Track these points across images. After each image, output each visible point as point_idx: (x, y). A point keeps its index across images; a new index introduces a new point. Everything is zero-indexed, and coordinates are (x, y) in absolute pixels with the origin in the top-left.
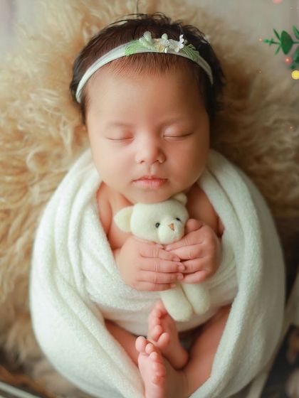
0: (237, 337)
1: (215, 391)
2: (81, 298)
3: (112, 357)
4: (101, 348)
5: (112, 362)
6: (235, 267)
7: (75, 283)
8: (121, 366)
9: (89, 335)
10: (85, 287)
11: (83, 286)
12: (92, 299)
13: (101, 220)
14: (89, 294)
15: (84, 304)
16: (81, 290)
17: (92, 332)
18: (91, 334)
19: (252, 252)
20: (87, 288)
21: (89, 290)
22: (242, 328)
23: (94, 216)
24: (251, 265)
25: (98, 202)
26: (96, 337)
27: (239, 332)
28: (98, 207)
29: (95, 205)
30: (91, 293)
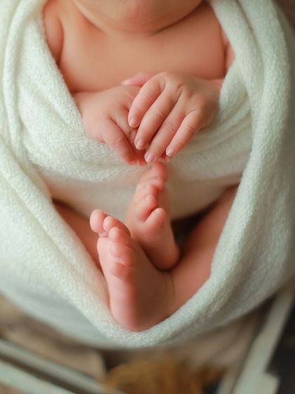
0: (248, 220)
1: (214, 303)
2: (15, 158)
3: (61, 247)
4: (45, 233)
5: (59, 254)
6: (249, 115)
7: (9, 134)
8: (74, 261)
9: (27, 212)
10: (21, 141)
11: (19, 138)
12: (33, 159)
13: (47, 41)
14: (26, 152)
15: (18, 166)
16: (15, 145)
17: (32, 209)
18: (29, 212)
19: (275, 93)
20: (25, 143)
21: (28, 147)
22: (255, 207)
23: (37, 36)
24: (271, 111)
25: (44, 18)
26: (37, 216)
27: (250, 213)
28: (44, 25)
29: (40, 22)
30: (30, 150)
